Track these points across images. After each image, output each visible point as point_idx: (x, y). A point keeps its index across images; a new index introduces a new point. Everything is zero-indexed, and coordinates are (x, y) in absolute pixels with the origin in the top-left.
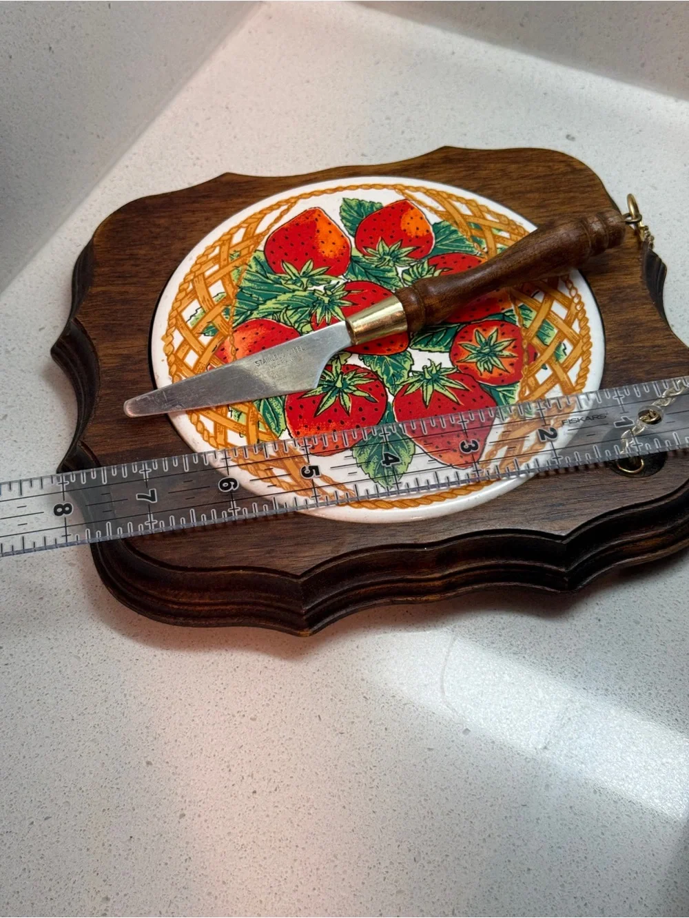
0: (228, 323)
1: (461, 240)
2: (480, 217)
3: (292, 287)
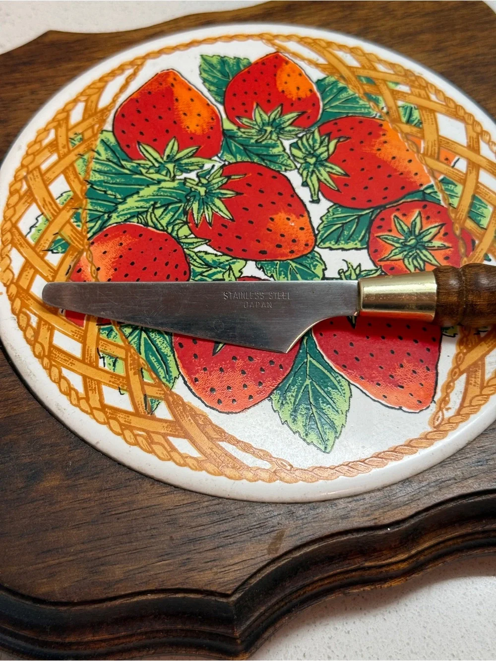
0: (81, 233)
1: (353, 100)
2: (369, 69)
3: (156, 176)
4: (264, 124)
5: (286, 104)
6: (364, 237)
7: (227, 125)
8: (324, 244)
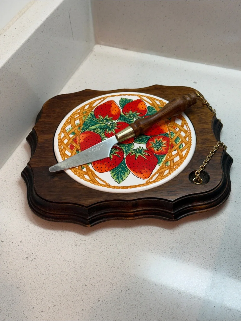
0: (79, 132)
1: (156, 112)
2: (163, 105)
3: (101, 122)
4: (131, 115)
5: (138, 111)
6: (146, 142)
7: (122, 114)
8: (136, 142)
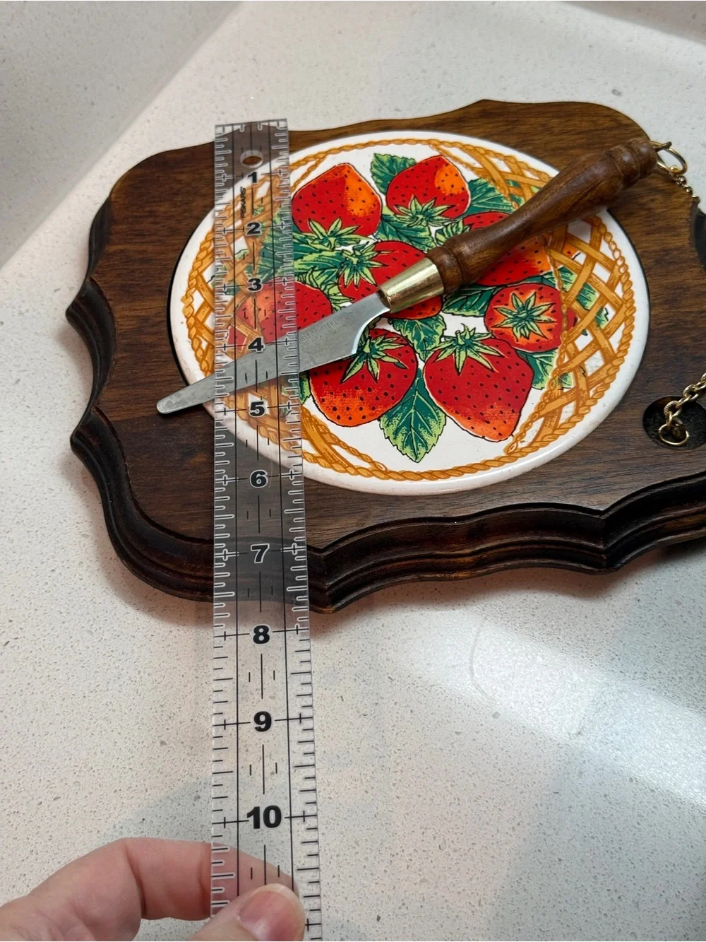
1: (499, 199)
2: (518, 174)
3: (319, 247)
4: (417, 213)
5: (439, 198)
6: (483, 308)
7: (386, 211)
8: (449, 310)
